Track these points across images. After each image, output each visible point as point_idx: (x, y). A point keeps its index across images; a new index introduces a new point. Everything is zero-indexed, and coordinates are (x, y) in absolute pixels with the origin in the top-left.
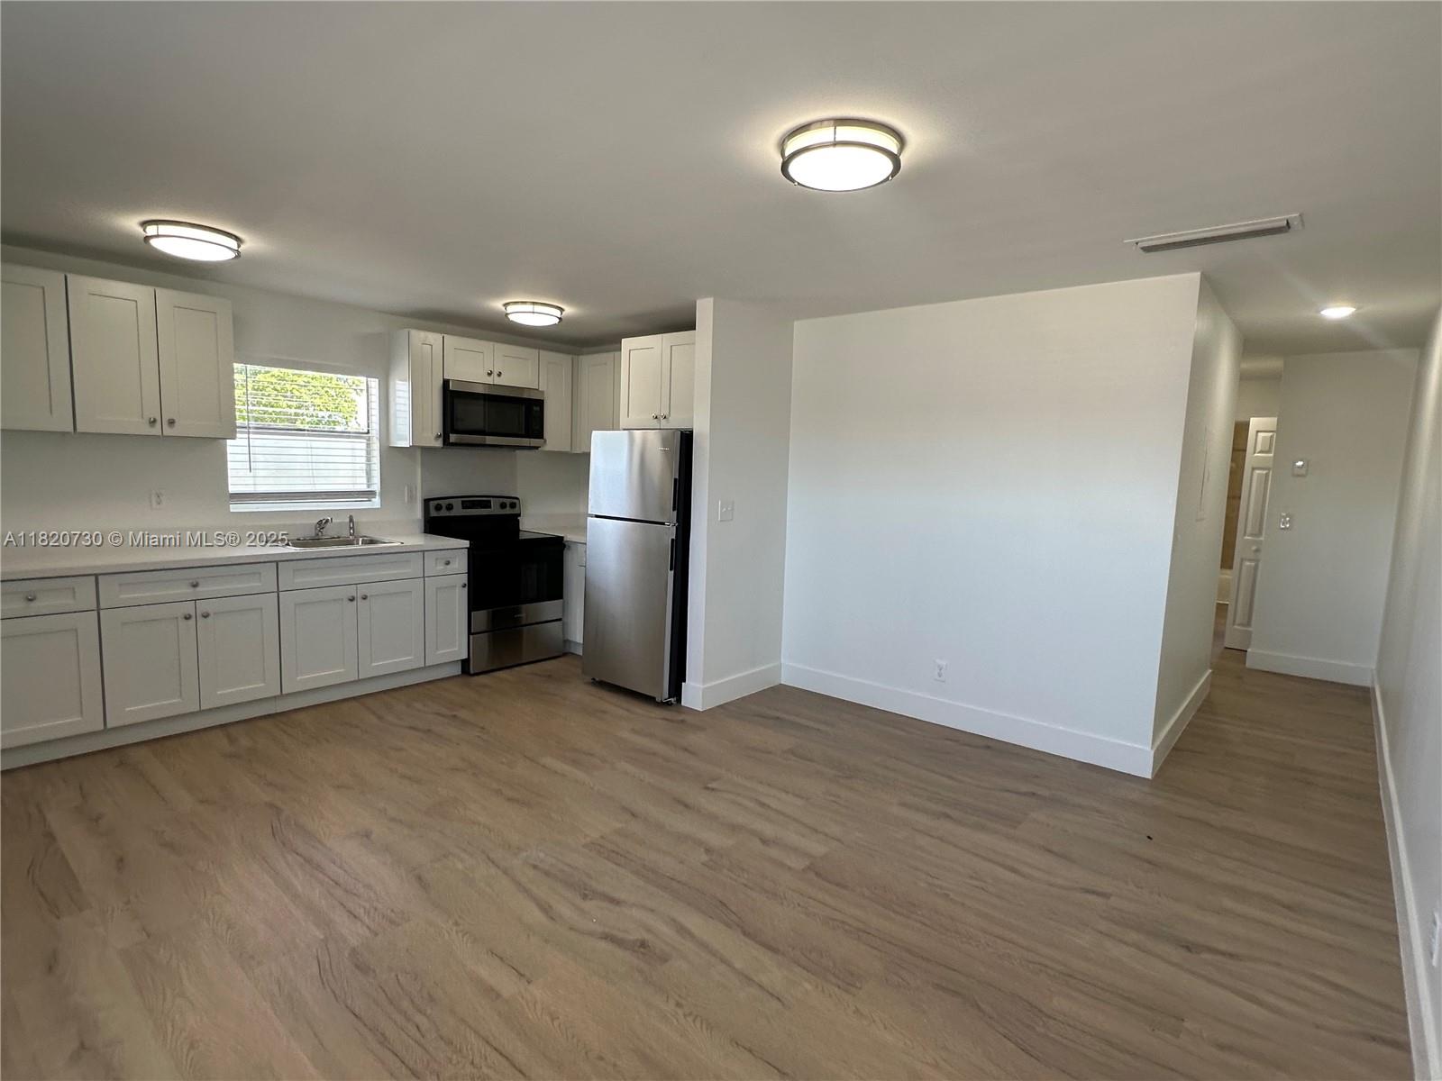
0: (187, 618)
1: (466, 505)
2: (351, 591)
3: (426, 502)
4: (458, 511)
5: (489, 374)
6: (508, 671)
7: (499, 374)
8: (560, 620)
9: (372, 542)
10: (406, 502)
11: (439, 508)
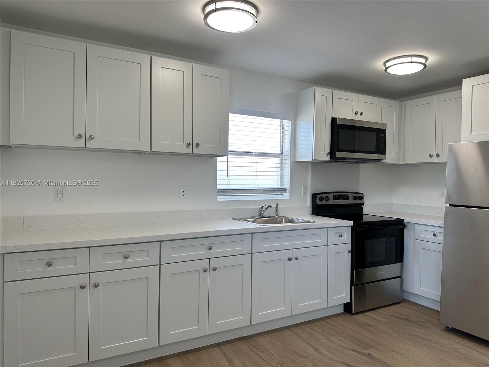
0: (205, 271)
1: (335, 198)
2: (289, 254)
3: (314, 196)
4: (332, 202)
5: (356, 114)
6: (373, 312)
7: (361, 114)
8: (400, 277)
9: (290, 221)
10: (302, 195)
11: (321, 199)
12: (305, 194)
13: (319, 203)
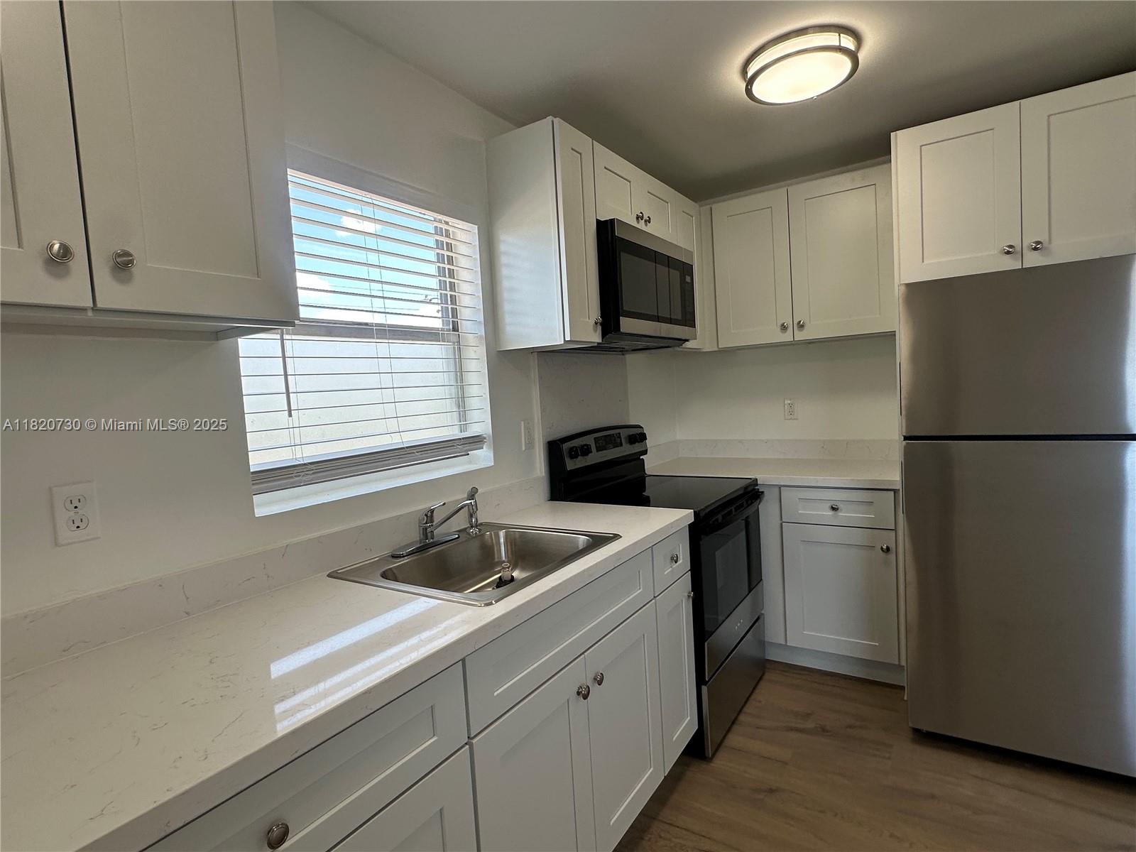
1: (600, 446)
3: (555, 450)
4: (595, 456)
5: (639, 219)
7: (648, 221)
8: (761, 616)
10: (524, 449)
11: (574, 453)
12: (530, 445)
13: (571, 465)
